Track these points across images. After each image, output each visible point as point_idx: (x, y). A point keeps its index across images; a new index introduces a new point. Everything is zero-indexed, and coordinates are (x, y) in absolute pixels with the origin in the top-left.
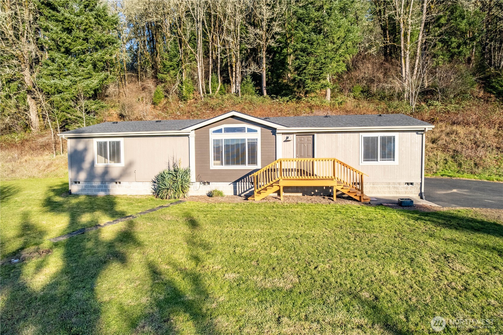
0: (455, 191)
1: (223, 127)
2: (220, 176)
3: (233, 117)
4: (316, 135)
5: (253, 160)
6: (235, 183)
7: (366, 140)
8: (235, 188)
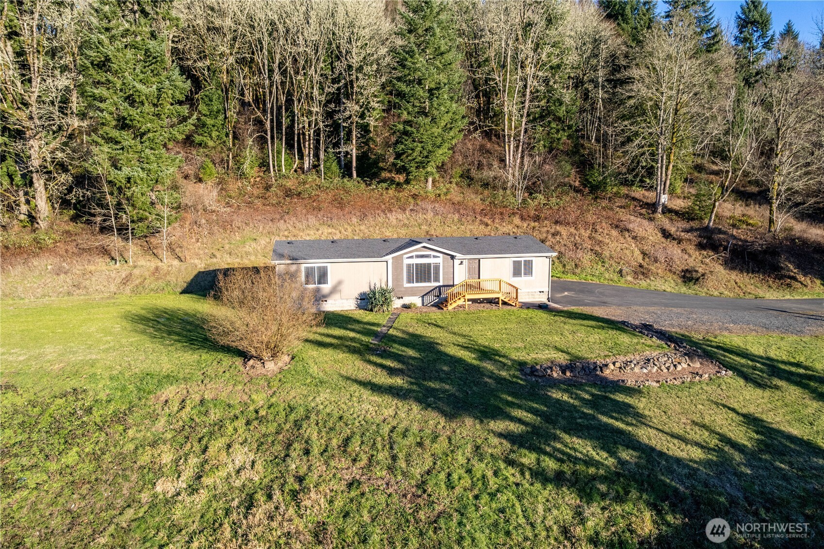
0: (566, 293)
1: (414, 254)
2: (412, 292)
3: (424, 247)
4: (481, 260)
5: (437, 279)
6: (423, 297)
7: (514, 262)
8: (423, 300)
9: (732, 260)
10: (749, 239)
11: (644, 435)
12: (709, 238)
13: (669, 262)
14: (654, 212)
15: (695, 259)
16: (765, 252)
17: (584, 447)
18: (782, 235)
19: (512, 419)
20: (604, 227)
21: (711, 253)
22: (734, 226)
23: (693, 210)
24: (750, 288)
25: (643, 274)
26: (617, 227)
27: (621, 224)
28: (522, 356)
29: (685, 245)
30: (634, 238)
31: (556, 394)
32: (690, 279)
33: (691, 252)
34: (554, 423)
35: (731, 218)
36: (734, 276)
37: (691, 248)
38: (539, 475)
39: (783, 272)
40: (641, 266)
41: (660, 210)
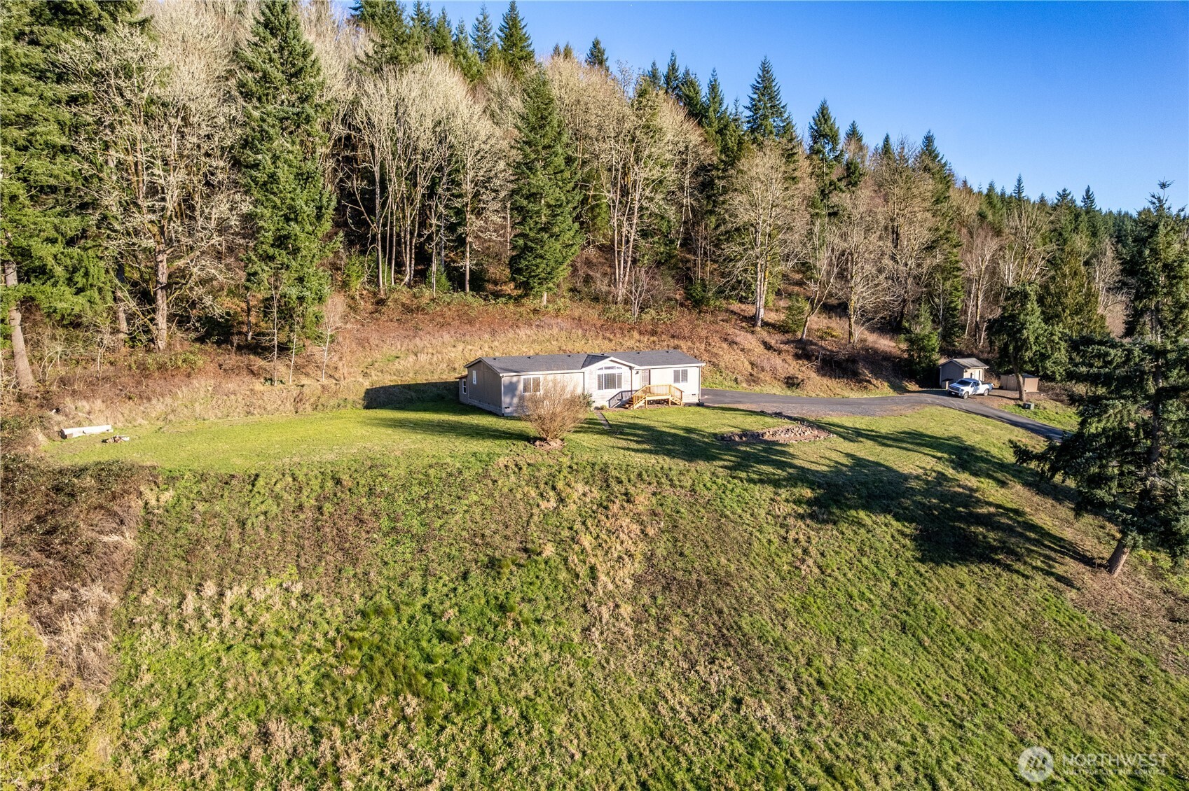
1: (603, 366)
3: (611, 361)
4: (652, 370)
6: (609, 401)
7: (674, 371)
8: (609, 403)
9: (822, 368)
10: (835, 350)
11: (796, 462)
12: (804, 349)
13: (774, 371)
14: (754, 325)
15: (794, 367)
16: (847, 360)
17: (768, 469)
18: (859, 346)
19: (724, 460)
20: (715, 340)
21: (806, 362)
22: (821, 338)
23: (787, 323)
24: (838, 391)
25: (754, 381)
26: (726, 340)
27: (729, 337)
28: (712, 430)
29: (784, 355)
30: (742, 350)
31: (743, 449)
32: (793, 385)
33: (790, 361)
34: (748, 460)
35: (818, 330)
36: (825, 381)
37: (790, 359)
38: (750, 481)
39: (862, 377)
40: (751, 375)
41: (759, 324)
